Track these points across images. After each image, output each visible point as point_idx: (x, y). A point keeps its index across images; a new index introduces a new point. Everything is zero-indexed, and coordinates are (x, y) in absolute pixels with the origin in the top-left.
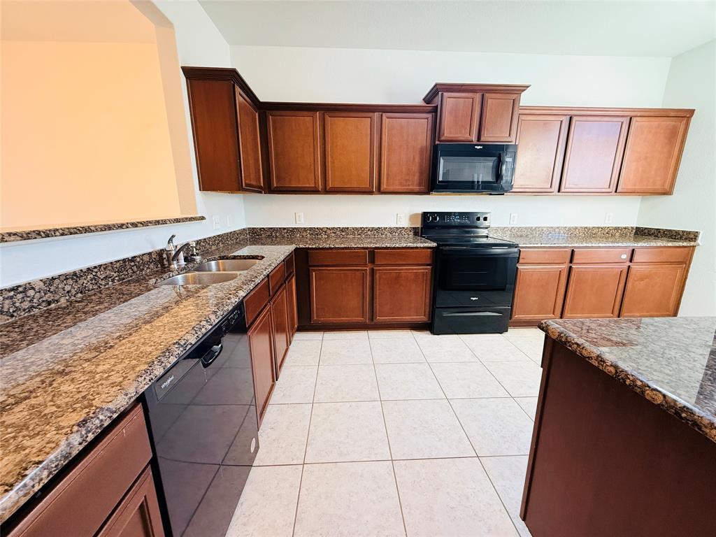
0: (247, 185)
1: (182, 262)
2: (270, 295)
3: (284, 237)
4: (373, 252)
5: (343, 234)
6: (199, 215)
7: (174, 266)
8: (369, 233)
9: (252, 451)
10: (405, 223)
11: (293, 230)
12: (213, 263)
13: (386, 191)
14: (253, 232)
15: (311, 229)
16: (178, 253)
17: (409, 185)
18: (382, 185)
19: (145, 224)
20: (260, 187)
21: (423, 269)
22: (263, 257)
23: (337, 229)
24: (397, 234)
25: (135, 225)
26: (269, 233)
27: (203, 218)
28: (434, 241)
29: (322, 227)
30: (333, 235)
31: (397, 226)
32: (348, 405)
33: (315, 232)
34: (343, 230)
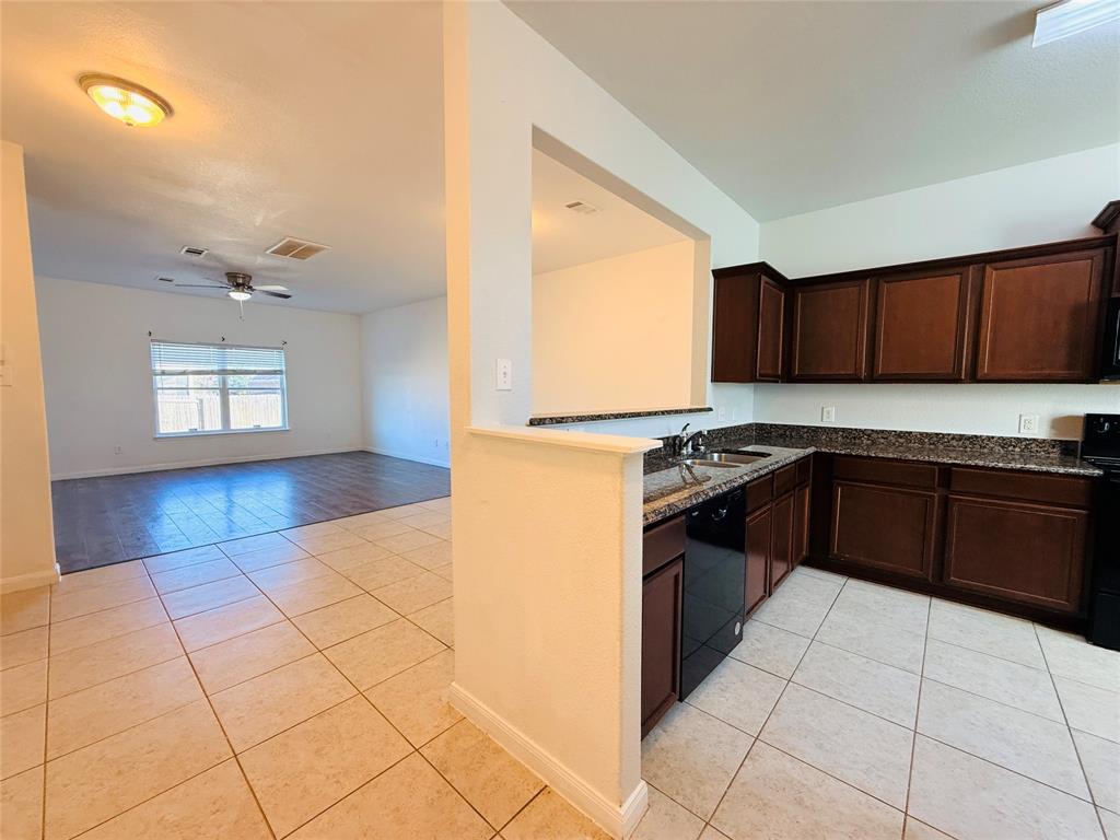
0: (760, 375)
1: (690, 450)
2: (772, 495)
3: (801, 437)
4: (947, 471)
5: (902, 441)
6: (707, 406)
7: (684, 452)
8: (954, 443)
9: (737, 633)
10: (1039, 430)
11: (816, 430)
12: (716, 455)
13: (988, 378)
14: (761, 427)
15: (844, 430)
16: (688, 441)
17: (1042, 369)
18: (979, 370)
19: (669, 412)
20: (778, 376)
21: (1065, 513)
22: (770, 455)
23: (890, 432)
24: (1017, 449)
25: (663, 413)
26: (782, 432)
27: (710, 409)
28: (1099, 467)
29: (863, 428)
30: (882, 441)
31: (1019, 436)
32: (865, 660)
33: (852, 435)
34: (900, 435)
